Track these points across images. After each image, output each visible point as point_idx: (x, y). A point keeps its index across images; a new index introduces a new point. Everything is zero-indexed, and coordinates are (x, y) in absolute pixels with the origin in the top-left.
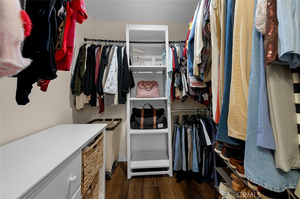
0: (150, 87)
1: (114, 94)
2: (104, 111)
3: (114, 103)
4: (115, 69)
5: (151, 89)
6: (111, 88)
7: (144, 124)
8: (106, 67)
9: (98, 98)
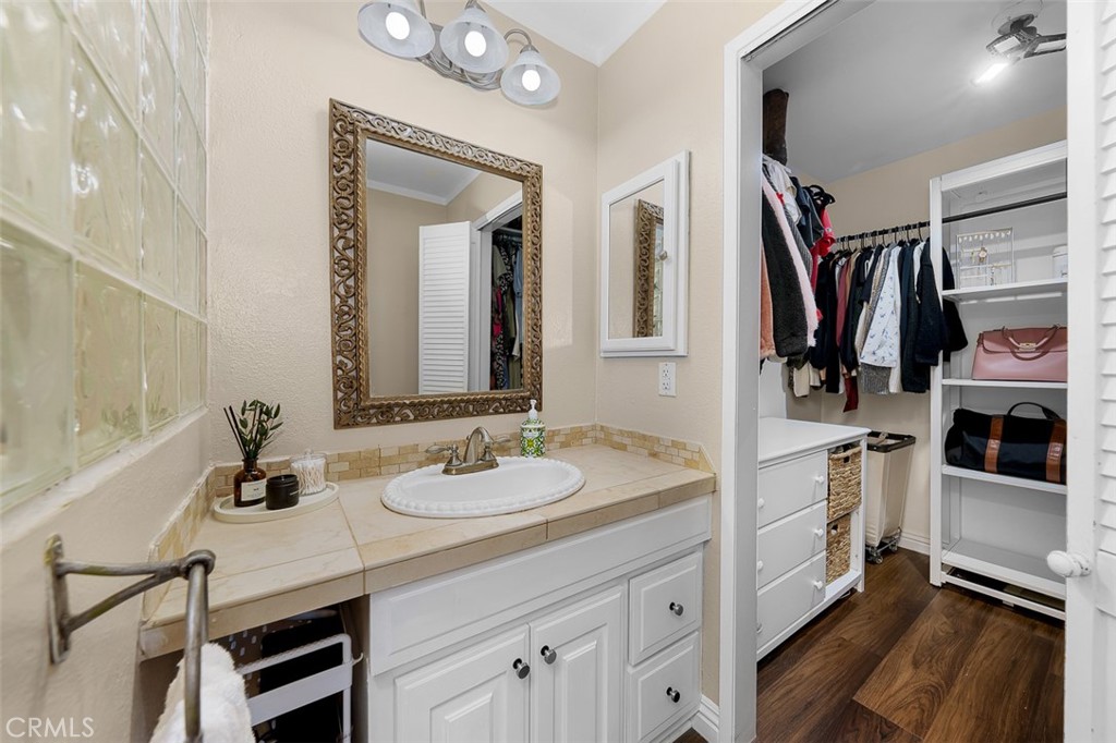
0: (1037, 349)
1: (890, 368)
2: (856, 408)
3: (888, 388)
4: (891, 308)
5: (1044, 353)
6: (880, 353)
7: (998, 458)
8: (865, 304)
9: (844, 375)
